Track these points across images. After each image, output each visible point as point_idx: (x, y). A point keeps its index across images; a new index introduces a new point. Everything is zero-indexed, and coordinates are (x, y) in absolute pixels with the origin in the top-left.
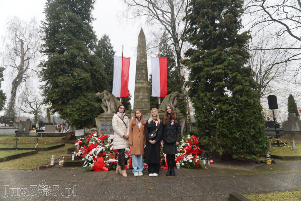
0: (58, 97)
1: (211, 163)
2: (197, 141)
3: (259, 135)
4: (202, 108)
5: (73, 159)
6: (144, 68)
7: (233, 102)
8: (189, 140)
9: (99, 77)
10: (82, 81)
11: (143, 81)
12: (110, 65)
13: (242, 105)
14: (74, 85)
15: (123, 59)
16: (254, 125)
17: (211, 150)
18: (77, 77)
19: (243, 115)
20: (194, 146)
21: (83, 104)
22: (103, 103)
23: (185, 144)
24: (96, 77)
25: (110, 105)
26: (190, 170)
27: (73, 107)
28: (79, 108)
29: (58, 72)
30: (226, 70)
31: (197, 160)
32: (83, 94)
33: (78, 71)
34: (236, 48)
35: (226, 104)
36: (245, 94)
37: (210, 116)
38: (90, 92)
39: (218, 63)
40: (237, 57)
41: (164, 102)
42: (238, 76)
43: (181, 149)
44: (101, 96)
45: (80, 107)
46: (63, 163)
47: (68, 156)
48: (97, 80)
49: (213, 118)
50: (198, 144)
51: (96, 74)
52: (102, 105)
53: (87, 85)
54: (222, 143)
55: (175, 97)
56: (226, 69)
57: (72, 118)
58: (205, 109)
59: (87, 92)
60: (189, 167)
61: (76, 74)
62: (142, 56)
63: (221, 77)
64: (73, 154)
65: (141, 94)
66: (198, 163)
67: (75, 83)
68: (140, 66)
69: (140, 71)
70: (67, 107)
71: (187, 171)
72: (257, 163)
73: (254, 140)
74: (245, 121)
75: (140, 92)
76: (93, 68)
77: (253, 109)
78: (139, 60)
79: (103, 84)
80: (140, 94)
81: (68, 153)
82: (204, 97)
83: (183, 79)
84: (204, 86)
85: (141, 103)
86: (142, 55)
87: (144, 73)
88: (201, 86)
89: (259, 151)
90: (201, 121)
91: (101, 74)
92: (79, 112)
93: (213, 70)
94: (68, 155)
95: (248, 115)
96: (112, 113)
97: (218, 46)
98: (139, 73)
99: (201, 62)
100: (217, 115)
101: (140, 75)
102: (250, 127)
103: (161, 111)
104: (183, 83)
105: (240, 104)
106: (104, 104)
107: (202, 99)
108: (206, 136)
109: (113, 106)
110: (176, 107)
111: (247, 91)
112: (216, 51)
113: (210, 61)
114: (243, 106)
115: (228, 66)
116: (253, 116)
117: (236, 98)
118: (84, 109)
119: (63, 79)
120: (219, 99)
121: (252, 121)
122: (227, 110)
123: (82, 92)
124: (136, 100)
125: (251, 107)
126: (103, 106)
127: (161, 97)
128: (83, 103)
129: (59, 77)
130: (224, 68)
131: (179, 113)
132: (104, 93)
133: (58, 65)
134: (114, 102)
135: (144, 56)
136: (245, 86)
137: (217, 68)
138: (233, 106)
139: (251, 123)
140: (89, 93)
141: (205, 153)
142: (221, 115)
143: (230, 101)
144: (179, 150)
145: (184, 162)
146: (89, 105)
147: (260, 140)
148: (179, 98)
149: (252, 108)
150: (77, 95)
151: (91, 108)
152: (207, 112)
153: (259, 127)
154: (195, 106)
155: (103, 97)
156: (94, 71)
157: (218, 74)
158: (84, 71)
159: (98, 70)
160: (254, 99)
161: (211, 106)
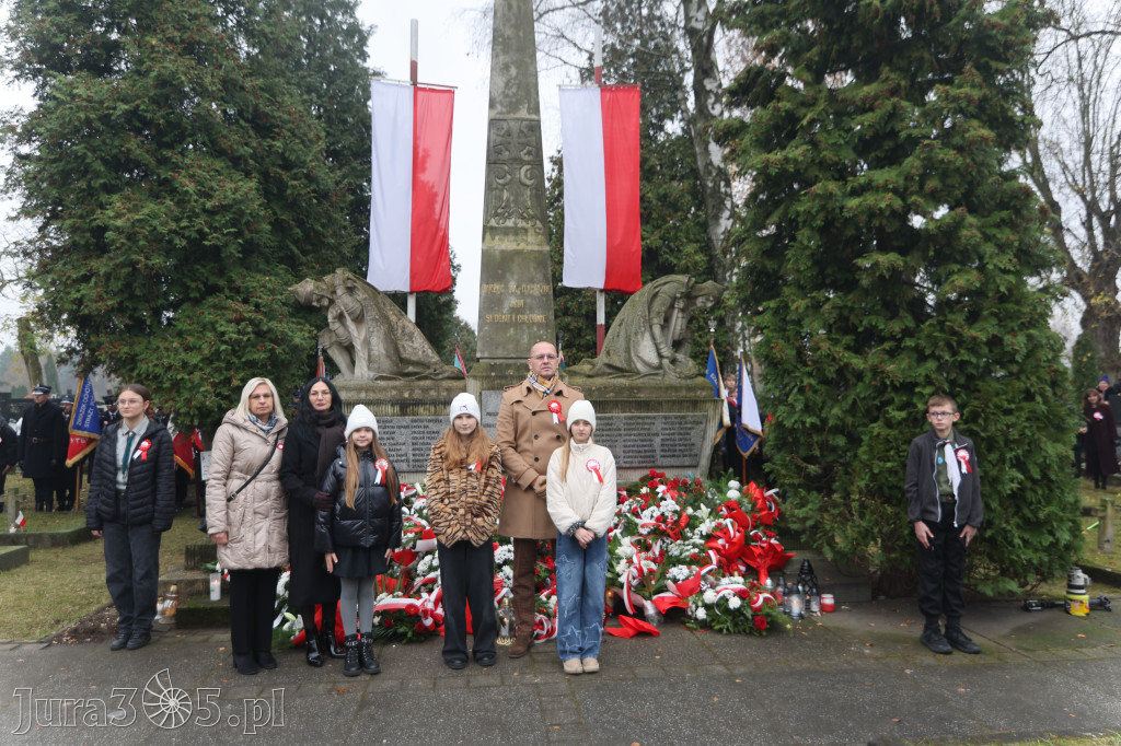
0: (110, 303)
1: (823, 608)
2: (770, 508)
3: (1040, 492)
4: (796, 367)
5: (215, 595)
6: (526, 158)
7: (936, 345)
8: (732, 507)
9: (299, 195)
10: (220, 220)
11: (521, 224)
12: (347, 108)
13: (974, 360)
14: (184, 243)
15: (420, 93)
16: (1020, 452)
17: (829, 555)
18: (196, 201)
19: (976, 403)
20: (756, 534)
21: (235, 336)
22: (331, 331)
23: (714, 524)
24: (289, 192)
25: (367, 342)
26: (728, 639)
27: (188, 349)
28: (217, 351)
29: (98, 175)
30: (914, 198)
31: (761, 597)
32: (230, 281)
33: (200, 167)
34: (966, 90)
35: (902, 356)
36: (994, 310)
37: (829, 403)
38: (259, 271)
39: (879, 153)
40: (967, 135)
41: (620, 325)
42: (964, 227)
43: (696, 550)
44: (323, 297)
45: (223, 347)
46: (173, 612)
47: (192, 583)
48: (292, 205)
49: (840, 414)
50: (777, 525)
51: (284, 177)
52: (325, 341)
53: (248, 235)
54: (877, 524)
55: (674, 299)
56: (912, 194)
57: (188, 401)
58: (808, 369)
59: (248, 268)
60: (728, 629)
61: (191, 187)
62: (515, 94)
63: (889, 230)
64: (214, 571)
65: (512, 285)
66: (767, 610)
67: (187, 233)
68: (507, 146)
69: (506, 172)
70: (158, 348)
71: (716, 647)
72: (1030, 611)
73: (1016, 513)
74: (983, 434)
75: (508, 275)
76: (271, 146)
77: (1023, 377)
78: (501, 113)
79: (323, 226)
80: (506, 287)
81: (187, 568)
82: (807, 316)
83: (722, 184)
84: (809, 264)
85: (512, 331)
86: (514, 90)
87: (529, 182)
88: (796, 263)
89: (1035, 562)
90: (788, 424)
91: (310, 178)
92: (218, 370)
93: (855, 193)
94: (190, 575)
95: (996, 407)
96: (376, 379)
97: (885, 71)
98: (501, 181)
99: (799, 151)
100: (860, 404)
101: (506, 195)
102: (1002, 460)
103: (609, 366)
104: (722, 202)
105: (964, 355)
106: (337, 336)
107: (799, 323)
108: (809, 490)
109: (379, 347)
110: (677, 345)
111: (1003, 299)
112: (876, 97)
113: (842, 142)
114: (977, 367)
115: (924, 177)
116: (1020, 409)
117: (951, 328)
118: (239, 358)
119: (129, 211)
120: (876, 327)
121: (1014, 434)
122: (908, 380)
123: (221, 273)
124: (489, 317)
125: (1015, 368)
126: (332, 344)
127: (611, 290)
128: (232, 328)
129: (104, 198)
130: (906, 188)
131: (691, 377)
132: (337, 282)
133: (97, 141)
134: (383, 328)
135: (528, 92)
136: (997, 272)
137: (871, 181)
138: (931, 365)
139: (1007, 442)
140: (259, 276)
141: (803, 566)
142: (877, 402)
143: (923, 343)
144: (687, 553)
145: (708, 607)
146: (259, 334)
147: (1041, 515)
148: (695, 304)
149: (1021, 371)
150: (201, 286)
151: (273, 349)
152: (818, 387)
153: (1045, 458)
154: (764, 351)
155: (332, 302)
156: (273, 165)
157: (872, 213)
158: (227, 167)
159: (293, 157)
160: (1032, 331)
161: (834, 359)
